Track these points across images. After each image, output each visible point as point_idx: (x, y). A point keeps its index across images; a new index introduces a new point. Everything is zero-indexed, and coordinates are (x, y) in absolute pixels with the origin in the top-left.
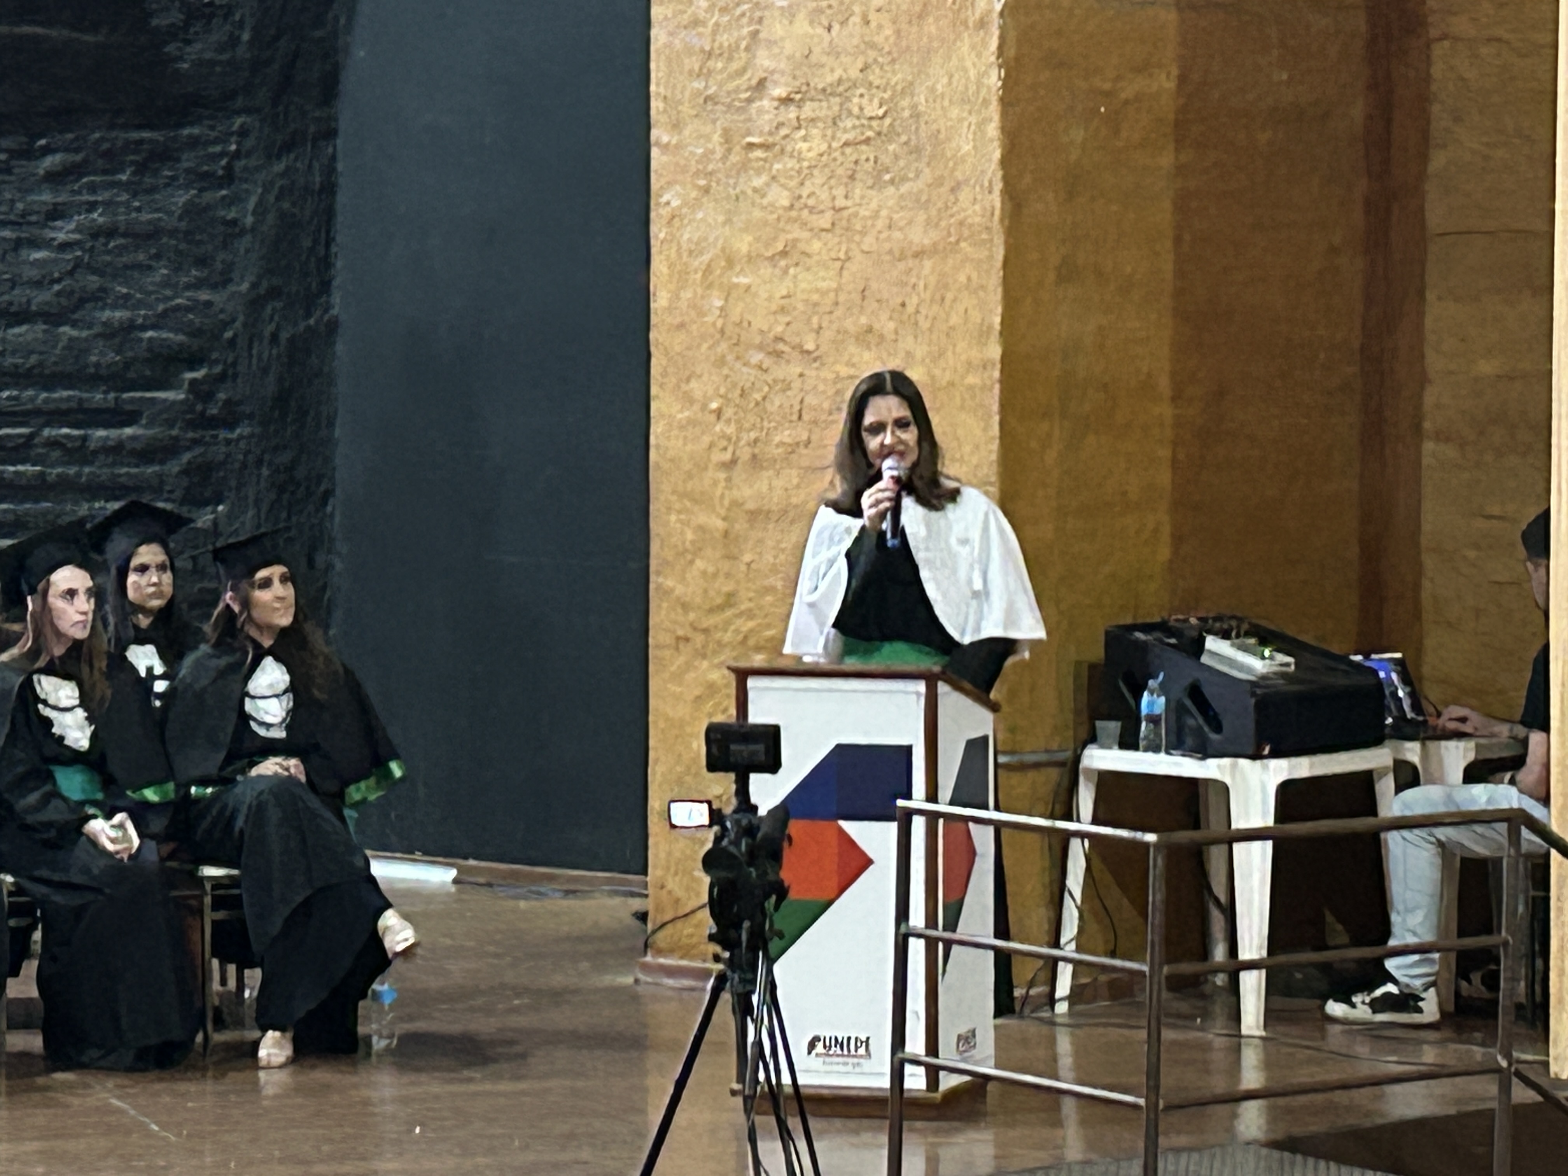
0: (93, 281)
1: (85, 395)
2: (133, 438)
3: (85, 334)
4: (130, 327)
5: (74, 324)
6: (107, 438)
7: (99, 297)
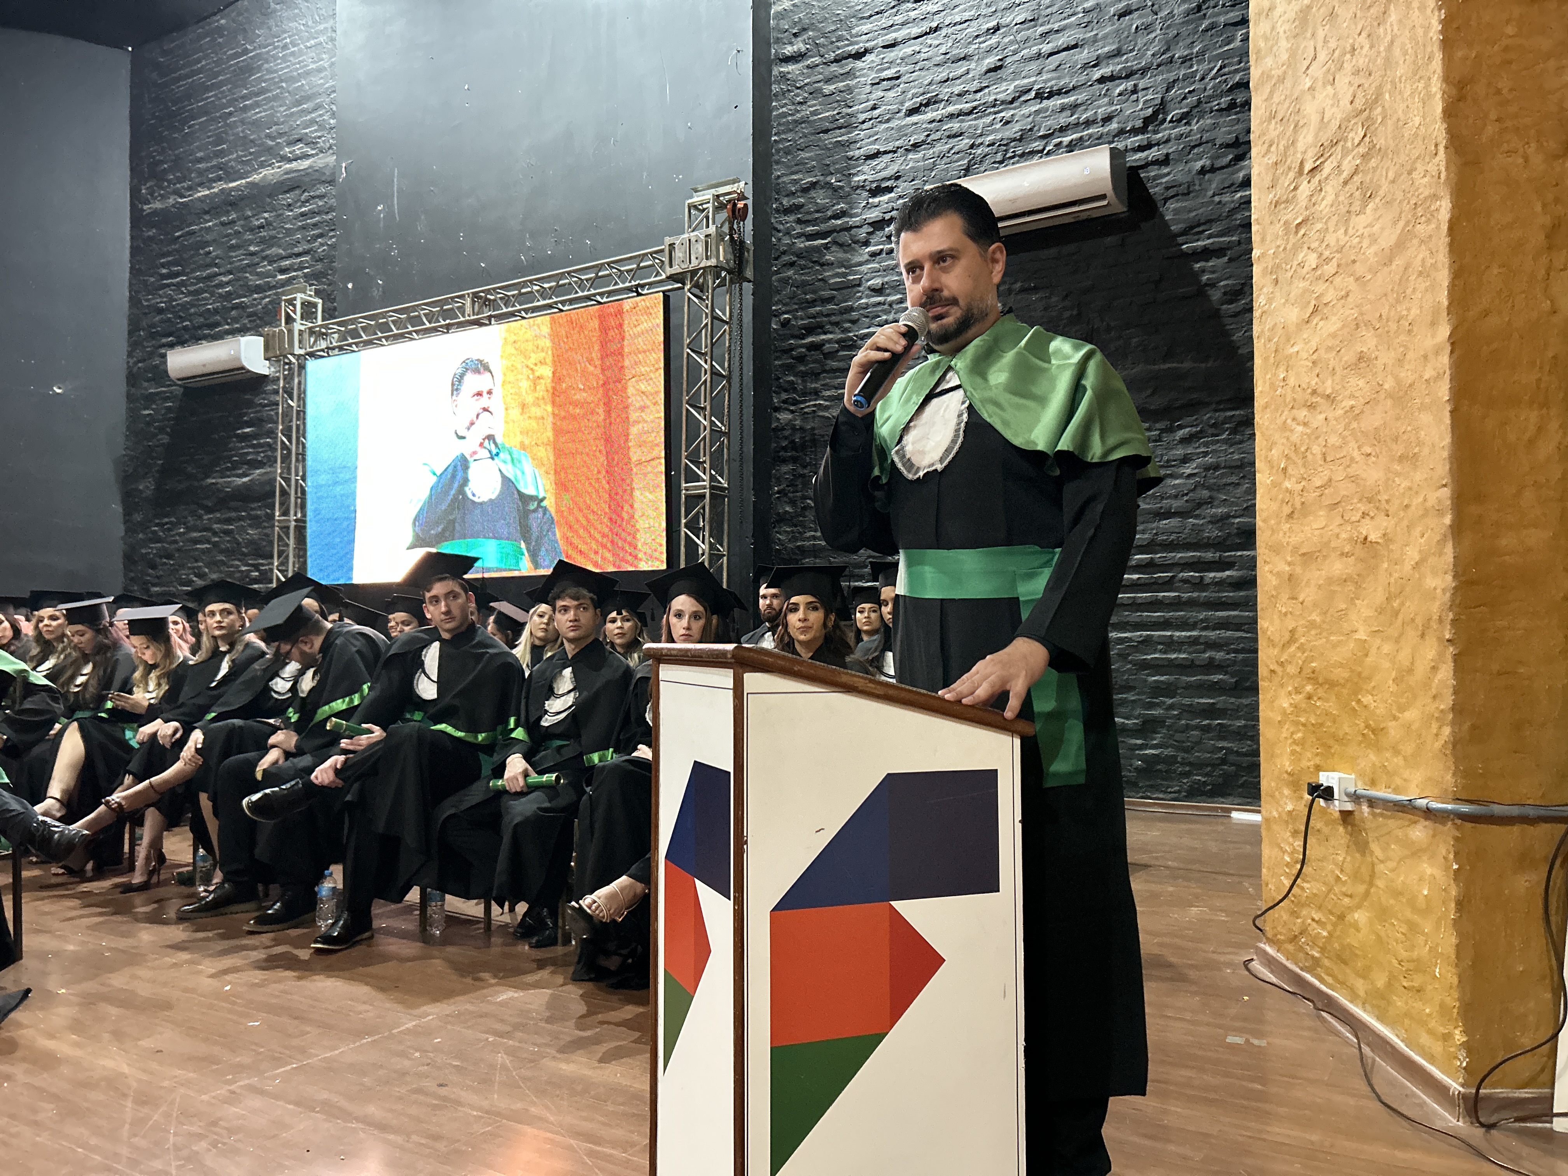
0: (1205, 493)
1: (1203, 555)
2: (1228, 576)
3: (1201, 522)
4: (1228, 516)
5: (1197, 517)
6: (1215, 577)
7: (1210, 502)
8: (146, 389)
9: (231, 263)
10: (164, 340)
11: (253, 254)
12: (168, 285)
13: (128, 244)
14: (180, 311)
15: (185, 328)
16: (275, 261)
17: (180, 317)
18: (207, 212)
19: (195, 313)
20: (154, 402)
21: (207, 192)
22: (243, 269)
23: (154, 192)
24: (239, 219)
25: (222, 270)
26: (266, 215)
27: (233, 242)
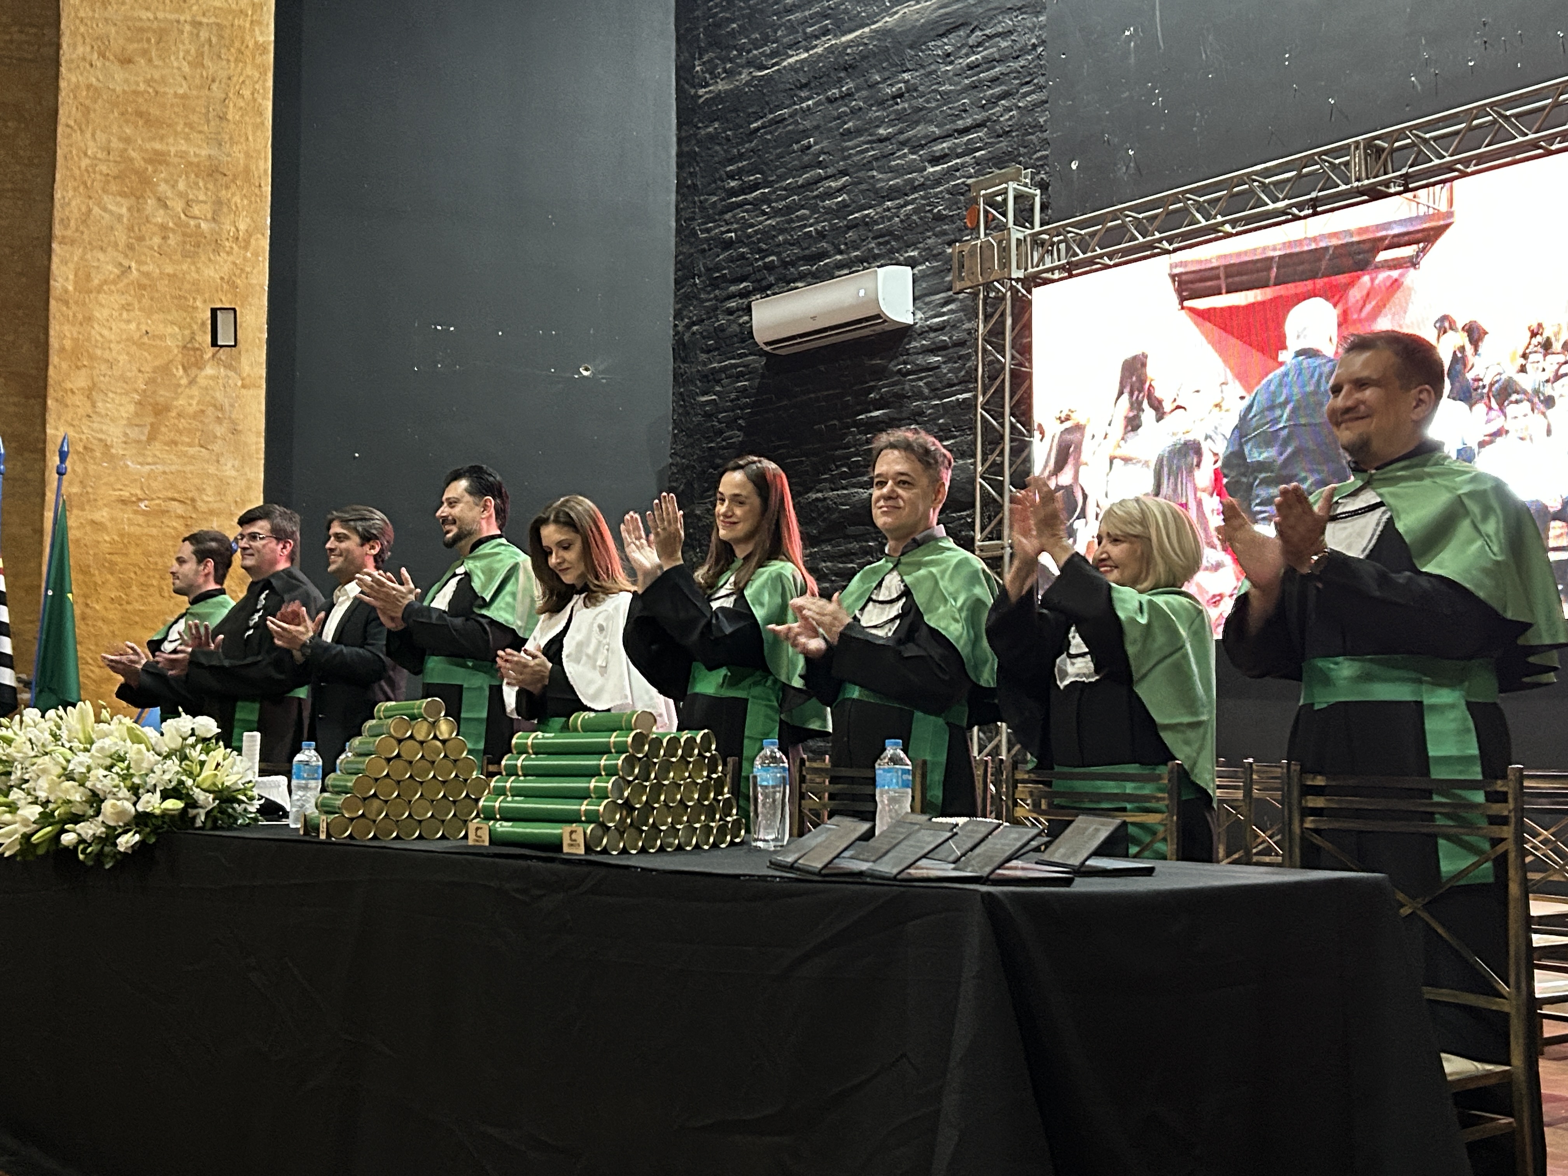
8: (705, 364)
9: (844, 159)
10: (733, 288)
11: (881, 140)
12: (740, 205)
13: (674, 152)
14: (759, 241)
15: (770, 267)
16: (922, 147)
17: (760, 251)
18: (803, 87)
19: (786, 242)
20: (718, 382)
21: (806, 55)
22: (868, 166)
23: (716, 66)
24: (858, 89)
25: (830, 171)
26: (906, 76)
27: (851, 124)
